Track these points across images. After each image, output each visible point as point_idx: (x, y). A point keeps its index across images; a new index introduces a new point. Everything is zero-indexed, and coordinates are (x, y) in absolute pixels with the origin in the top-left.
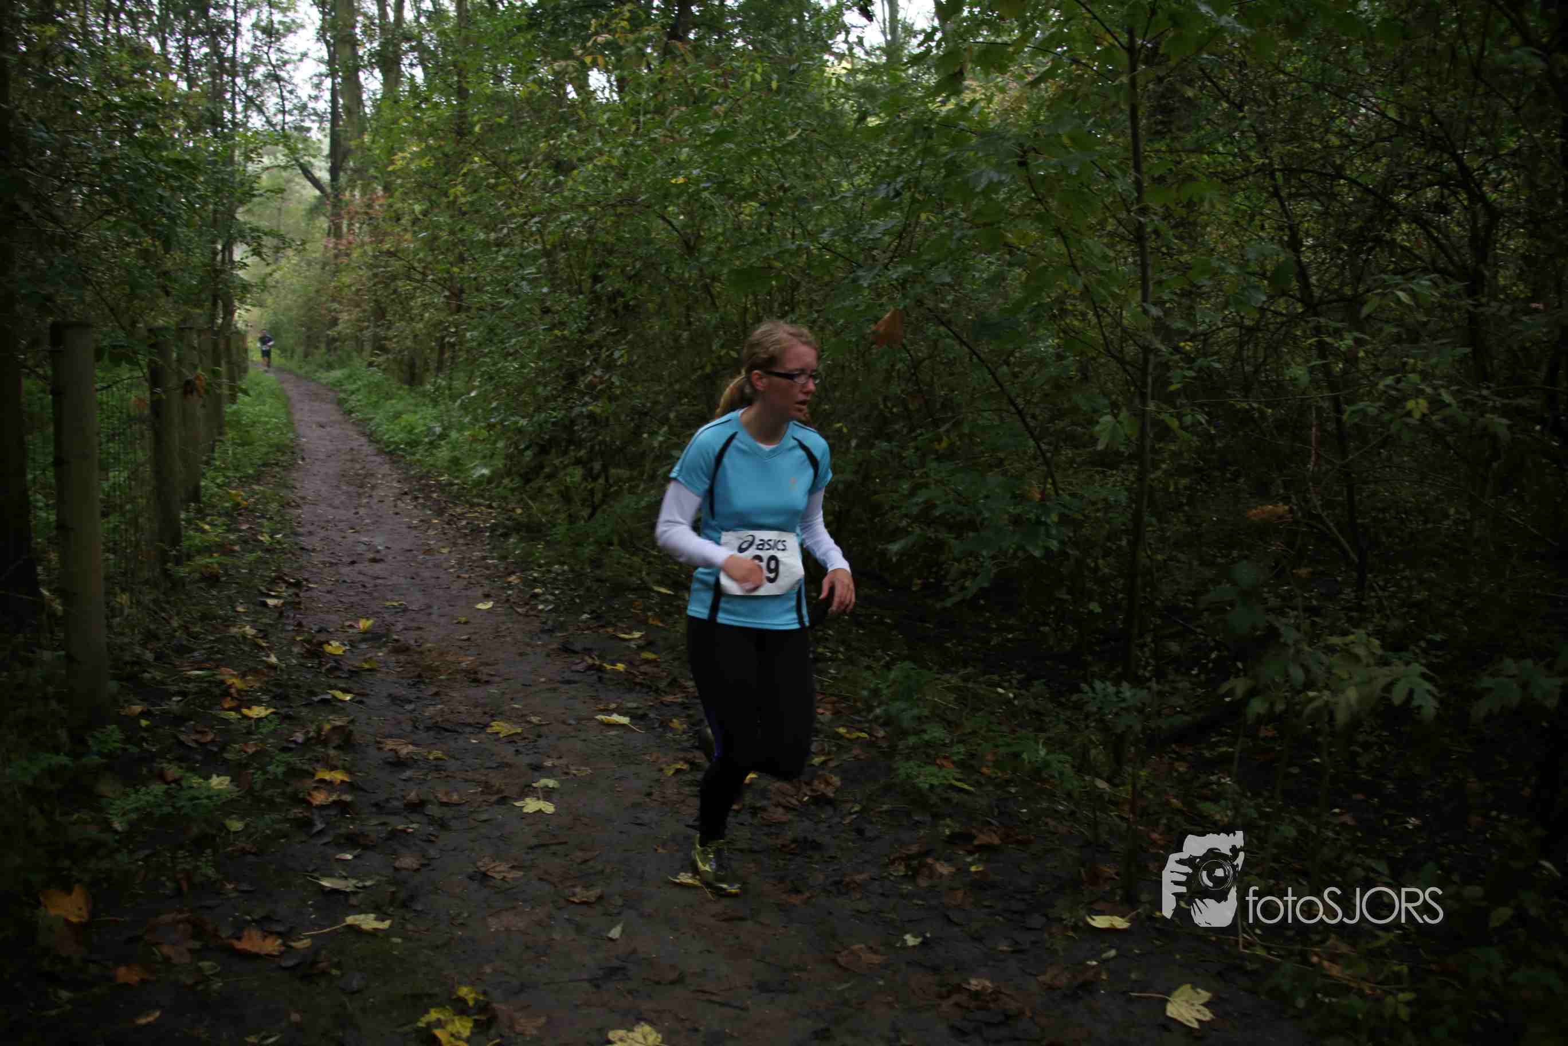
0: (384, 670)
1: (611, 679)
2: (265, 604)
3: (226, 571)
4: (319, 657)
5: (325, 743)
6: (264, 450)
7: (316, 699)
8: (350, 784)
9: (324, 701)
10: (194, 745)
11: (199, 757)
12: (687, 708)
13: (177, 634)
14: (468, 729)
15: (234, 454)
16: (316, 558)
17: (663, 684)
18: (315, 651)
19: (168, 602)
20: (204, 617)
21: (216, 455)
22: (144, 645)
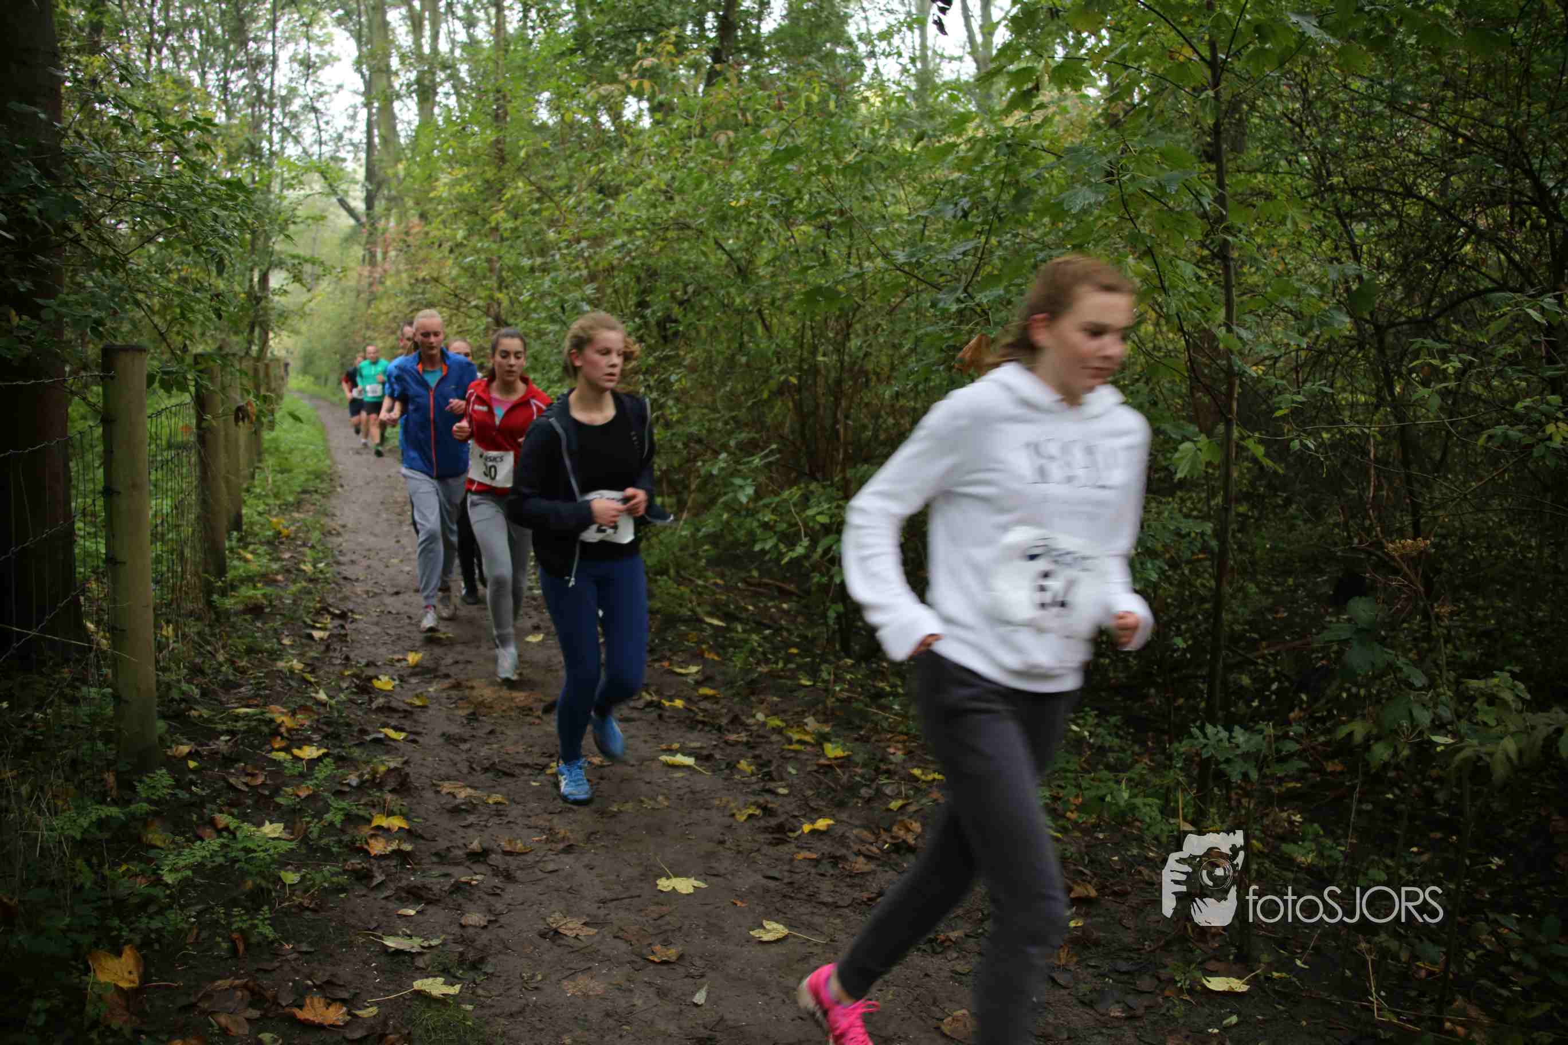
0: (436, 706)
1: (670, 717)
2: (310, 637)
3: (271, 601)
4: (369, 693)
5: (380, 786)
6: (303, 478)
7: (368, 738)
8: (409, 831)
9: (377, 741)
10: (246, 789)
11: (249, 802)
12: (753, 748)
13: (224, 669)
14: (527, 771)
15: (274, 481)
16: (359, 589)
17: (724, 721)
18: (365, 687)
19: (213, 635)
20: (250, 651)
21: (256, 482)
22: (189, 682)
